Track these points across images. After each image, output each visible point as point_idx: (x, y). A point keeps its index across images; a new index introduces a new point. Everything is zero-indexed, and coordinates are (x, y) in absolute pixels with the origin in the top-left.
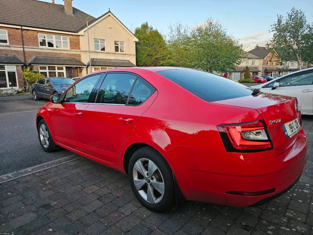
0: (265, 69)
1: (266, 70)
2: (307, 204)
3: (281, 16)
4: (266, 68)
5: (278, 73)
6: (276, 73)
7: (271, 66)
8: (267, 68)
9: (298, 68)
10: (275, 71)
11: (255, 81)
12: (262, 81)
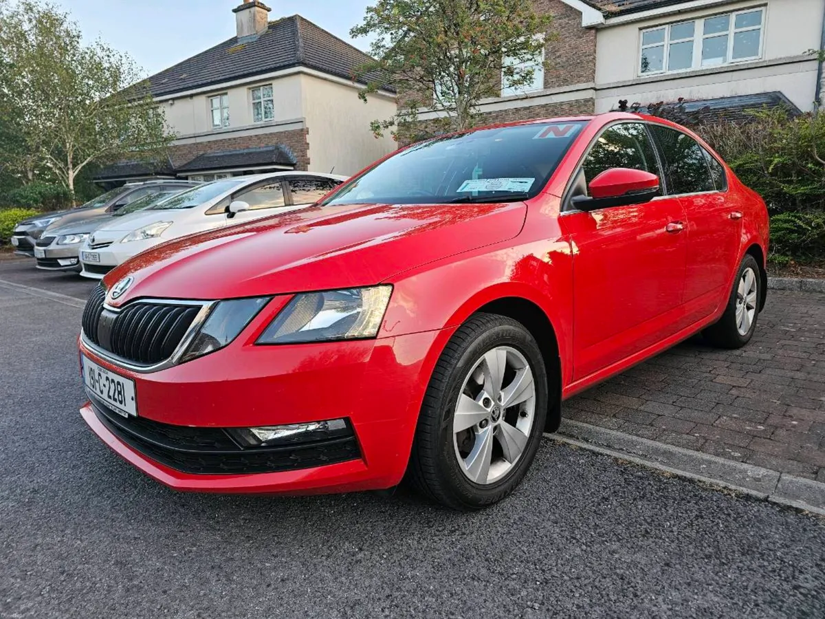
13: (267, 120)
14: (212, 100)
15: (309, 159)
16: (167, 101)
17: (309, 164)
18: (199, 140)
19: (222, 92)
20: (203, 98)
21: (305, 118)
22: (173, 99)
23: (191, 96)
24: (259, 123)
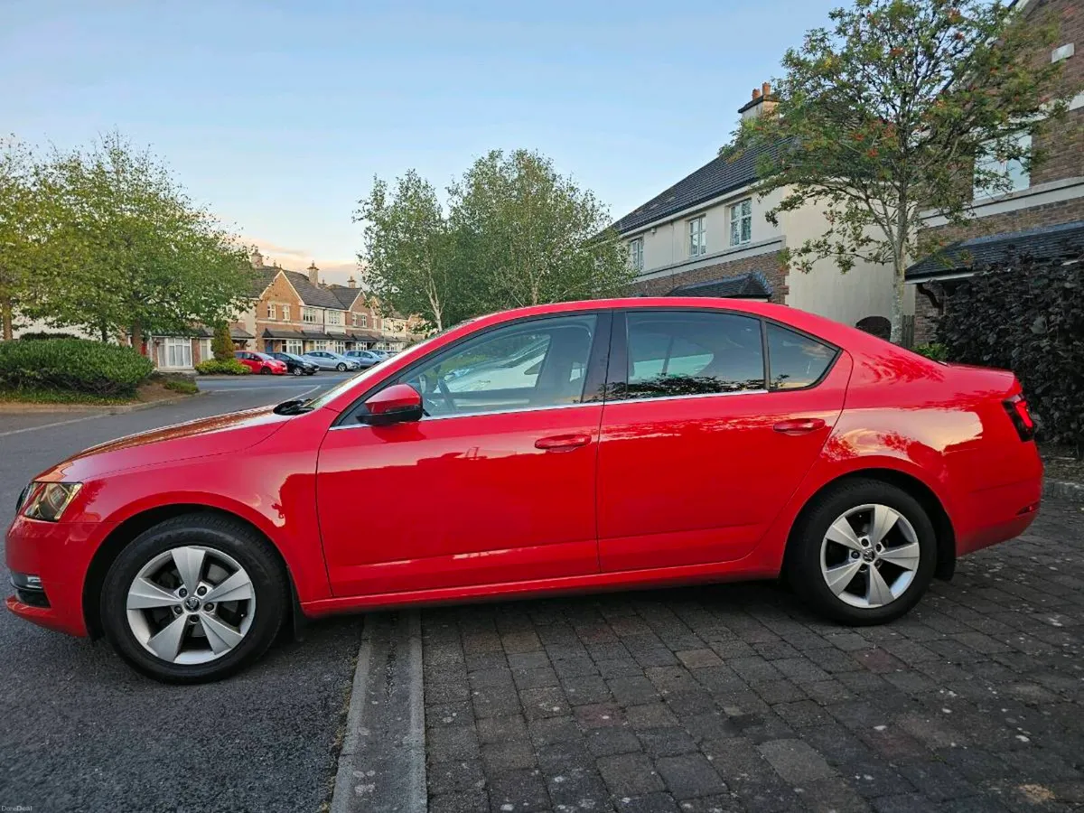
0: (263, 331)
1: (267, 334)
3: (382, 184)
4: (266, 329)
5: (301, 345)
6: (298, 345)
7: (280, 323)
8: (271, 330)
9: (347, 331)
10: (294, 337)
11: (251, 368)
12: (273, 369)
13: (745, 242)
14: (692, 224)
15: (787, 288)
16: (649, 229)
17: (787, 293)
18: (676, 271)
19: (700, 214)
20: (682, 222)
21: (785, 236)
22: (655, 227)
23: (672, 222)
24: (736, 247)
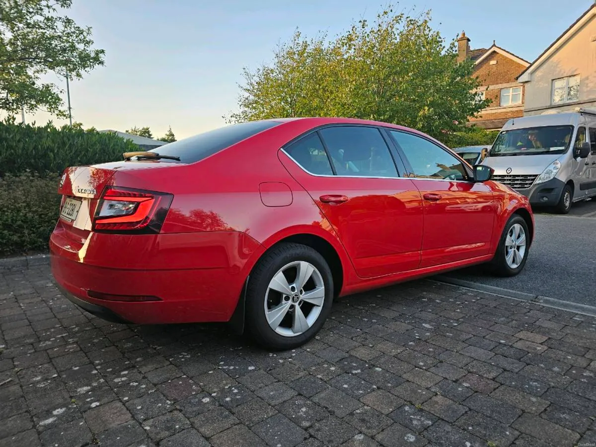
2: (63, 371)
